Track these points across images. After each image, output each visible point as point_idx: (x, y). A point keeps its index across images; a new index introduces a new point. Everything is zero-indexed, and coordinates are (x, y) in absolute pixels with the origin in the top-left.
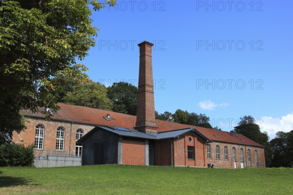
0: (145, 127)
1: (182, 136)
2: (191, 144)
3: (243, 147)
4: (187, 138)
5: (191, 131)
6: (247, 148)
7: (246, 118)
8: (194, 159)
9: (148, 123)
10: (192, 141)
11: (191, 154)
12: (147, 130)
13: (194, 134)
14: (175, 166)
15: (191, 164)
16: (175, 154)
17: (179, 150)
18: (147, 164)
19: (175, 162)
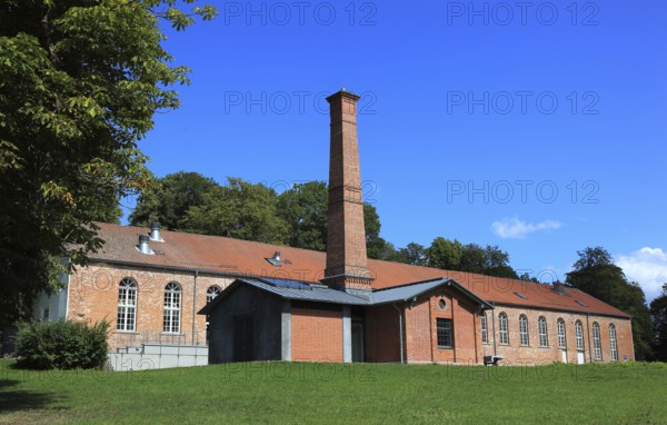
0: (344, 278)
1: (423, 298)
2: (445, 313)
3: (583, 319)
4: (435, 301)
5: (445, 285)
6: (592, 319)
7: (590, 251)
8: (453, 347)
9: (348, 271)
10: (448, 306)
11: (446, 335)
12: (347, 285)
13: (451, 290)
14: (410, 362)
15: (443, 358)
16: (409, 338)
17: (418, 328)
18: (348, 359)
19: (409, 355)
